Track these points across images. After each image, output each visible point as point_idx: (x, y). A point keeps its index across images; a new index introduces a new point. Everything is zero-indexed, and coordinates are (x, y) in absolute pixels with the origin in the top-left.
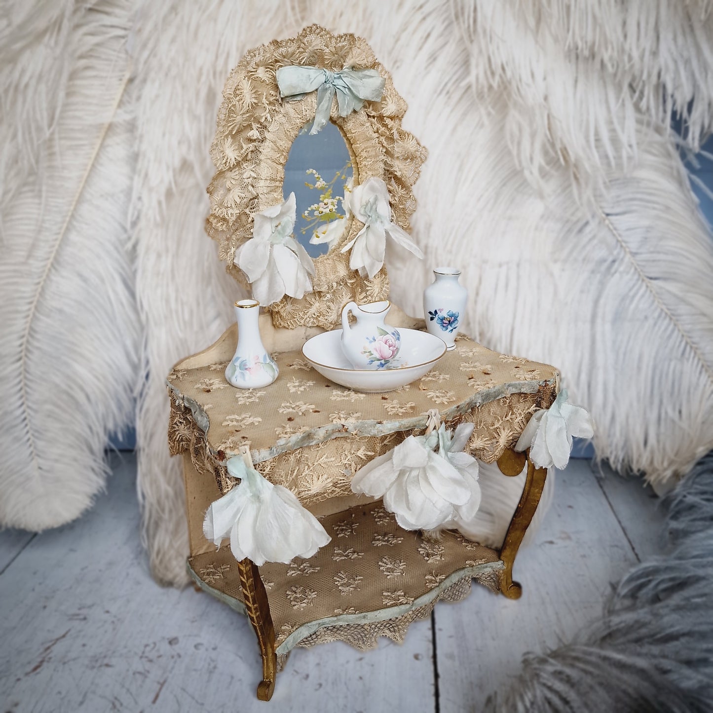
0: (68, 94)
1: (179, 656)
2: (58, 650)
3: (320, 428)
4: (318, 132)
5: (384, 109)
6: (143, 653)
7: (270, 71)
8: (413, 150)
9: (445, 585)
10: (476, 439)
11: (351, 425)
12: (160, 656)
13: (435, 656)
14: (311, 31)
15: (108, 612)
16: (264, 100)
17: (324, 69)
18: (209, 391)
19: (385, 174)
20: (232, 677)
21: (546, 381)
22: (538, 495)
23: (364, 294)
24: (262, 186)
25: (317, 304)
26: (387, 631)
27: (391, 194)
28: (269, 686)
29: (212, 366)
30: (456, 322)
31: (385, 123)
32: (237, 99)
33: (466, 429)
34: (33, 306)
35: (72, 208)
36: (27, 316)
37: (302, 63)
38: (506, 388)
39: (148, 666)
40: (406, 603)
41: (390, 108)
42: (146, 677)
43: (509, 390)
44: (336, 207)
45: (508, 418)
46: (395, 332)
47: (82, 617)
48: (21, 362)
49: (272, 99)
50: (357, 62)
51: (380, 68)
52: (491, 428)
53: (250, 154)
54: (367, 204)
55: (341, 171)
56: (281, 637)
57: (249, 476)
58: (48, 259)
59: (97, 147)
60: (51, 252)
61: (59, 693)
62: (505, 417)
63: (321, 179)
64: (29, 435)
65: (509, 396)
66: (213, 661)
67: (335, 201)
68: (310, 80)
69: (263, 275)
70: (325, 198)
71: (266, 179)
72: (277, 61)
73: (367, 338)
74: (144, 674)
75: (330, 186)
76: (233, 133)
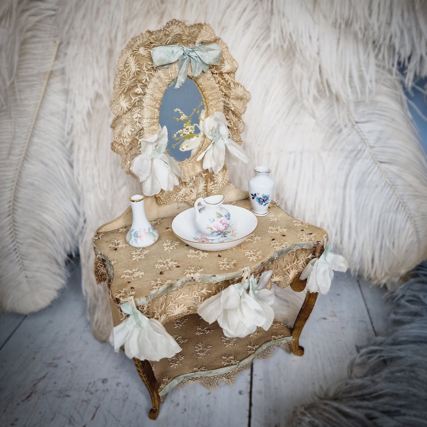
0: (21, 55)
1: (108, 390)
2: (41, 385)
3: (178, 280)
4: (180, 86)
5: (223, 69)
6: (88, 388)
7: (147, 49)
8: (241, 94)
9: (258, 352)
10: (275, 277)
11: (197, 277)
12: (97, 391)
13: (251, 393)
14: (172, 24)
15: (69, 362)
16: (145, 68)
17: (183, 46)
18: (116, 249)
19: (224, 109)
20: (136, 404)
21: (318, 242)
22: (313, 302)
23: (212, 183)
24: (145, 123)
25: (184, 189)
26: (225, 378)
27: (229, 121)
28: (155, 412)
29: (120, 229)
30: (268, 200)
31: (223, 77)
32: (126, 70)
33: (267, 275)
34: (15, 183)
35: (33, 123)
36: (12, 190)
37: (168, 43)
38: (293, 247)
39: (90, 396)
40: (235, 364)
41: (226, 68)
42: (88, 403)
43: (295, 248)
44: (194, 130)
45: (295, 263)
46: (227, 214)
47: (54, 365)
48: (10, 217)
49: (149, 67)
50: (205, 40)
51: (220, 42)
52: (284, 269)
53: (137, 103)
54: (213, 130)
55: (196, 109)
56: (162, 386)
57: (135, 314)
58: (21, 154)
59: (45, 85)
60: (22, 151)
61: (40, 413)
62: (293, 263)
63: (184, 114)
64: (19, 258)
65: (295, 251)
66: (126, 393)
67: (193, 127)
68: (173, 55)
69: (147, 178)
70: (186, 126)
71: (147, 118)
72: (151, 43)
73: (210, 220)
75: (189, 118)
76: (125, 92)
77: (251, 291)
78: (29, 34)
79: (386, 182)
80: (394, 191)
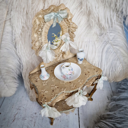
1: (37, 117)
2: (17, 116)
3: (59, 93)
4: (54, 27)
5: (68, 18)
6: (31, 116)
8: (74, 27)
11: (64, 92)
12: (34, 117)
14: (51, 6)
15: (24, 108)
17: (54, 13)
18: (37, 81)
19: (68, 31)
20: (46, 120)
21: (99, 74)
30: (83, 60)
31: (68, 21)
33: (85, 87)
37: (49, 13)
38: (92, 77)
39: (32, 119)
42: (32, 121)
46: (72, 69)
47: (19, 109)
49: (43, 21)
50: (62, 9)
53: (39, 34)
54: (65, 39)
57: (47, 106)
59: (4, 24)
61: (18, 126)
63: (55, 35)
68: (51, 17)
69: (45, 58)
70: (56, 38)
71: (44, 39)
72: (43, 13)
73: (67, 72)
76: (36, 32)
77: (81, 94)
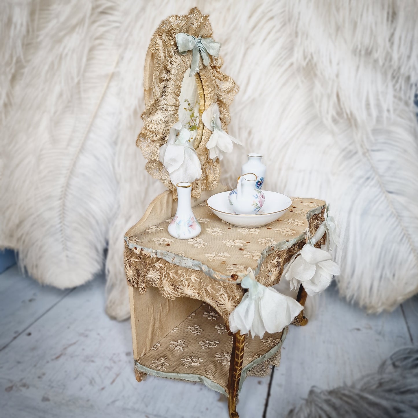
0: (89, 59)
1: (130, 362)
34: (69, 171)
35: (91, 120)
39: (113, 365)
47: (85, 335)
58: (78, 147)
59: (105, 87)
60: (80, 143)
61: (66, 372)
74: (110, 369)
78: (98, 42)
79: (392, 212)
80: (399, 222)
